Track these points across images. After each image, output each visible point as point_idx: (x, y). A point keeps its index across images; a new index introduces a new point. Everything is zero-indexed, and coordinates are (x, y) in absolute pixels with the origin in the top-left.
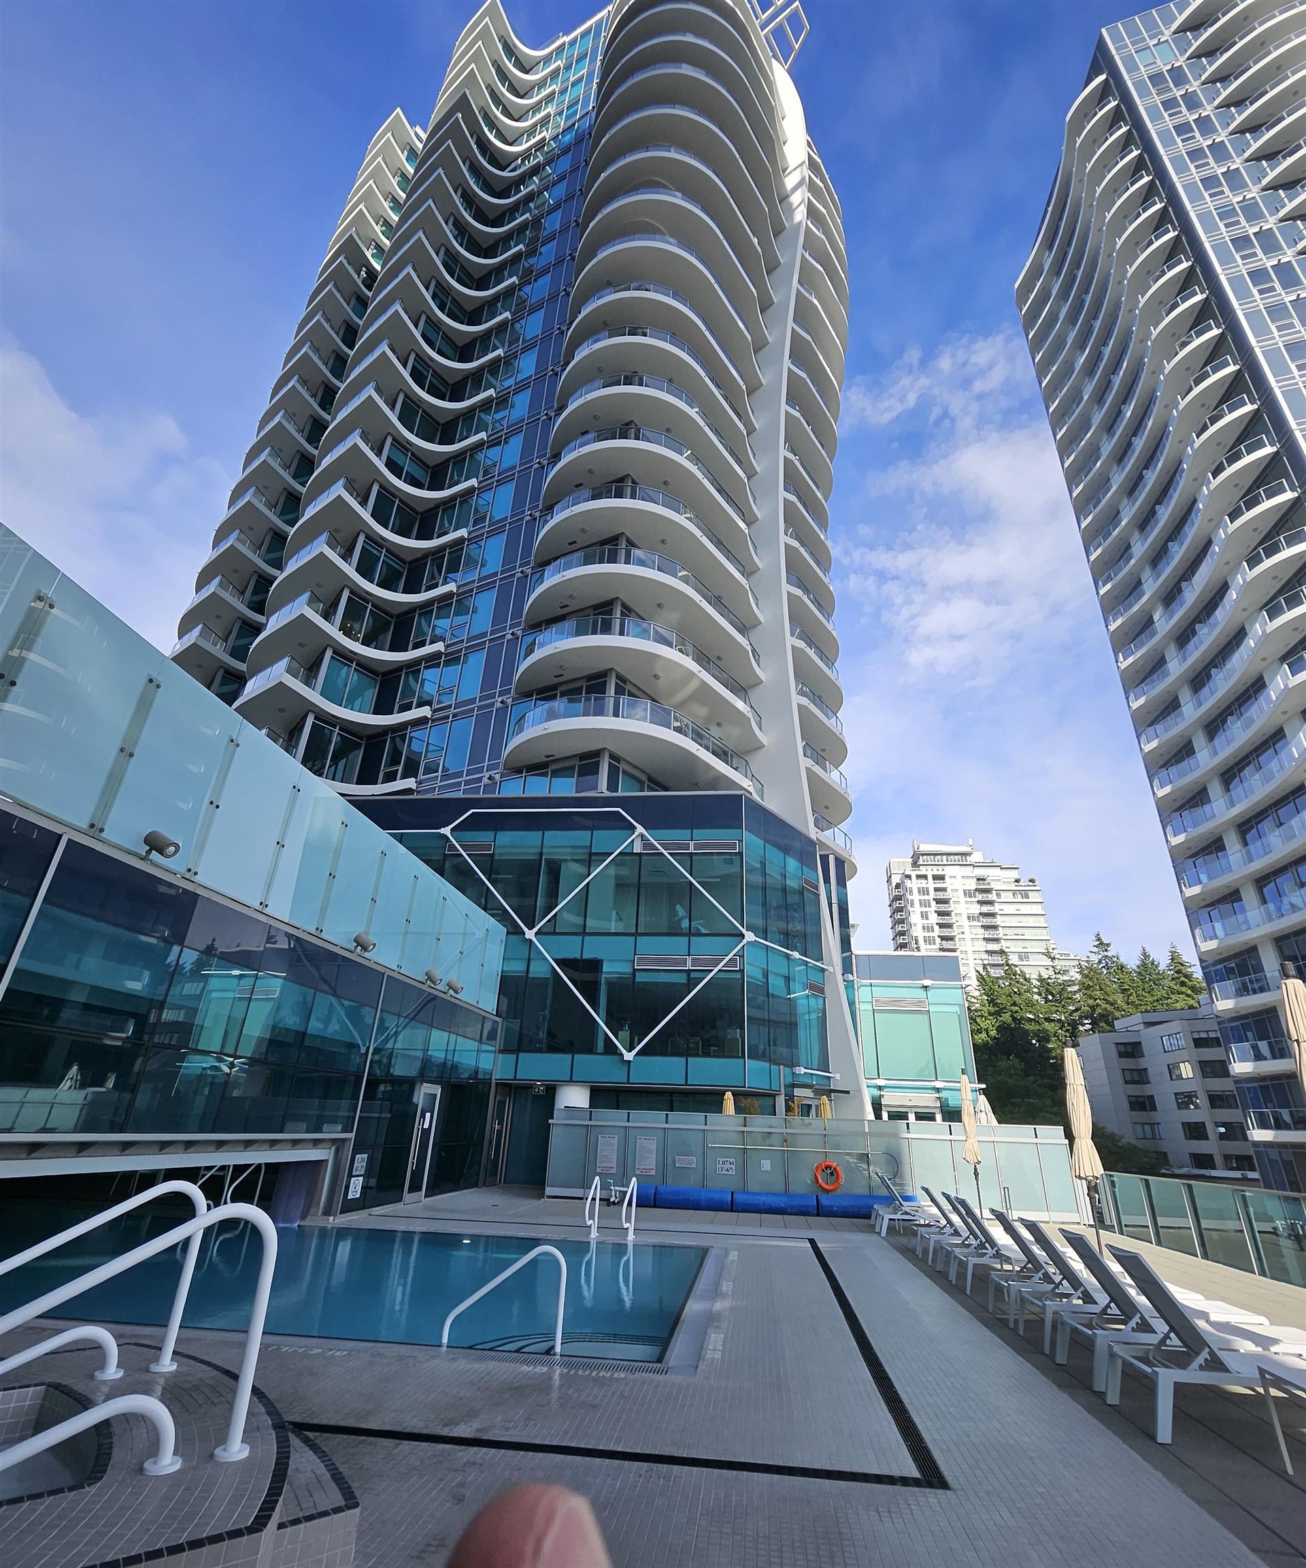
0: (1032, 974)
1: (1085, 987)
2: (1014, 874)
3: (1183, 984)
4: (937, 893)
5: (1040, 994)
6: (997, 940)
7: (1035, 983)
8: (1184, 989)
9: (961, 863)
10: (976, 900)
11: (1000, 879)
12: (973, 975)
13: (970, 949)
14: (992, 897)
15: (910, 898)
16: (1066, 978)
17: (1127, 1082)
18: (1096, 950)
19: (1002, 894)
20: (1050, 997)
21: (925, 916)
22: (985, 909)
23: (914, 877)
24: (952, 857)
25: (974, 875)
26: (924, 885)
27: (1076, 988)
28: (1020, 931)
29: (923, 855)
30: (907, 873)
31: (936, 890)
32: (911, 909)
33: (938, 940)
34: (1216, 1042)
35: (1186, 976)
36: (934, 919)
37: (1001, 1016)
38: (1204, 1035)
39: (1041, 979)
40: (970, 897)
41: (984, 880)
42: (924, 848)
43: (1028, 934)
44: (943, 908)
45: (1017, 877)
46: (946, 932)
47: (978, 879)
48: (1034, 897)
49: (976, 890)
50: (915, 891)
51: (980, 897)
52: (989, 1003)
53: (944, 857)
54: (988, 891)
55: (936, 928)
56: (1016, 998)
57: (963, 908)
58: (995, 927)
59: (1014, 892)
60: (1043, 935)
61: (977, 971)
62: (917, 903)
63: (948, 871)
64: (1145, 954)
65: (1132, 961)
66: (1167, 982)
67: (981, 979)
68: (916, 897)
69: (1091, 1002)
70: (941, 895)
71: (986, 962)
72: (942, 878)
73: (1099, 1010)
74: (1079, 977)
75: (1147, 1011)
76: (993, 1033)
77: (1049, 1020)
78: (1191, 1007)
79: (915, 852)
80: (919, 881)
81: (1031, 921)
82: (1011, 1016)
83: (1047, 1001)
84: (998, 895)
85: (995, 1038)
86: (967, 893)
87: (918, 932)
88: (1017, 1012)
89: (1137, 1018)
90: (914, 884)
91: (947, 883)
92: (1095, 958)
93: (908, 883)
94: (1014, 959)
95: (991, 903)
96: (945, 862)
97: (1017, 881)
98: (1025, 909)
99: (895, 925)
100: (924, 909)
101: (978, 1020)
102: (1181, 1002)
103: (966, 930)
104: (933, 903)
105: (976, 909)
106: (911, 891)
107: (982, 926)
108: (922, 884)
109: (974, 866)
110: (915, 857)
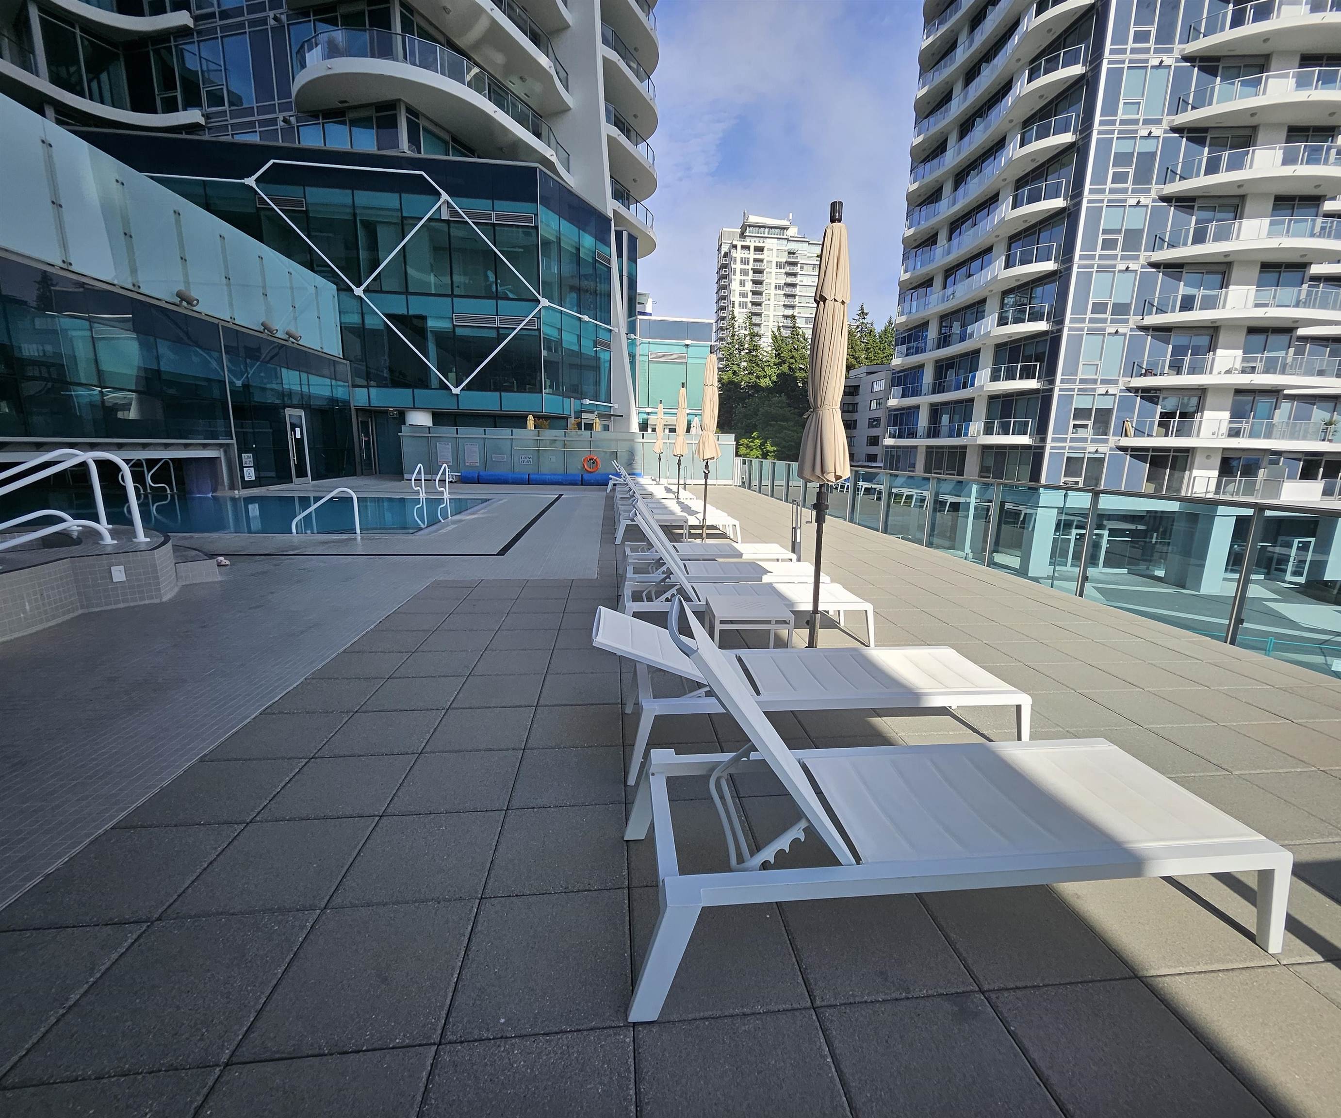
2: (817, 251)
4: (757, 263)
6: (793, 307)
9: (779, 236)
11: (806, 254)
12: (770, 334)
14: (797, 269)
15: (733, 266)
18: (858, 317)
24: (773, 230)
25: (787, 248)
26: (746, 256)
29: (750, 226)
31: (755, 260)
32: (733, 277)
33: (749, 305)
37: (781, 366)
40: (780, 268)
42: (753, 219)
44: (758, 277)
47: (789, 253)
50: (738, 260)
51: (788, 269)
52: (776, 356)
53: (767, 230)
54: (795, 264)
56: (795, 353)
58: (794, 296)
61: (773, 332)
62: (738, 272)
63: (768, 244)
64: (889, 323)
67: (774, 337)
68: (738, 266)
70: (758, 266)
71: (781, 324)
76: (774, 378)
79: (744, 222)
80: (743, 251)
82: (789, 366)
84: (802, 268)
85: (775, 382)
86: (779, 265)
87: (736, 298)
88: (792, 363)
90: (738, 254)
91: (765, 256)
92: (855, 324)
93: (734, 253)
94: (799, 323)
99: (719, 290)
100: (743, 278)
101: (766, 368)
103: (772, 297)
104: (751, 272)
105: (783, 280)
107: (784, 294)
108: (745, 254)
109: (788, 240)
110: (744, 228)
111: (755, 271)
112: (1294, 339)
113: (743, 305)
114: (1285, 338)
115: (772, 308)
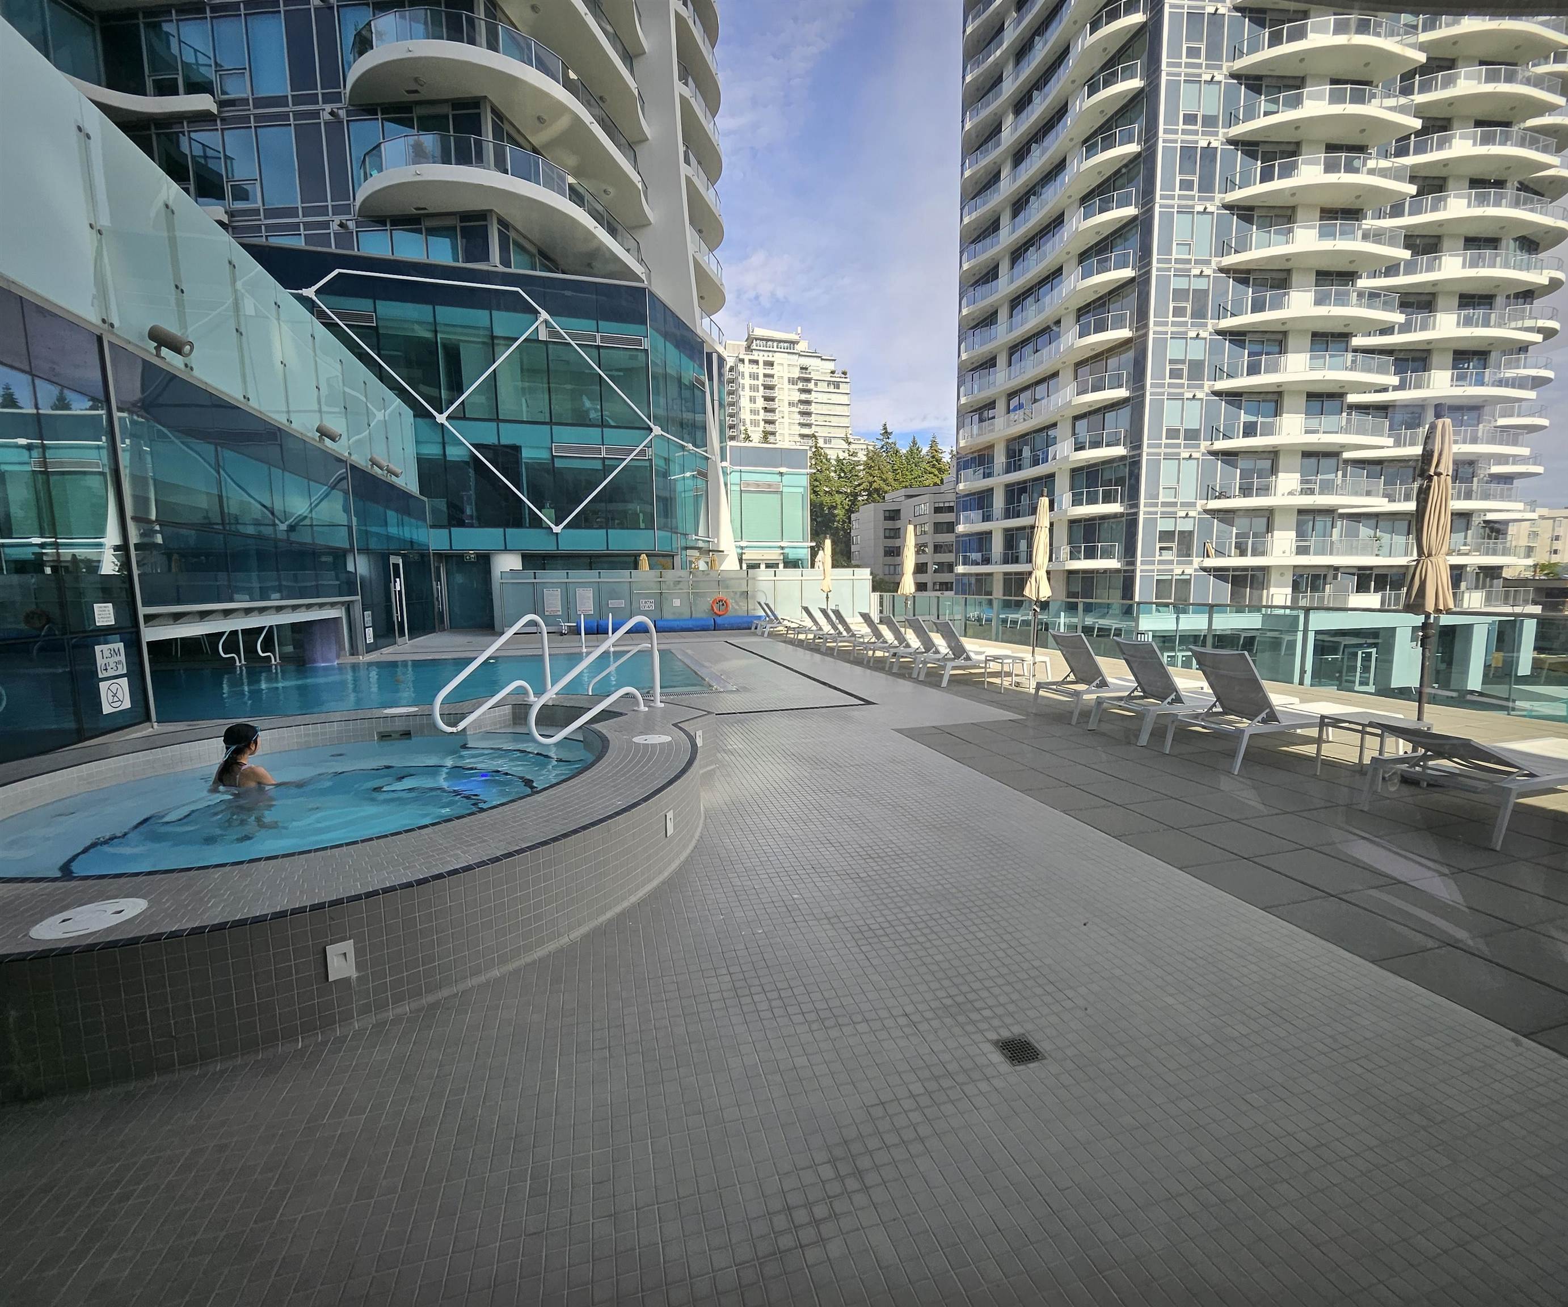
0: (832, 455)
1: (868, 467)
2: (831, 366)
3: (934, 466)
4: (767, 379)
5: (835, 472)
6: (809, 425)
7: (834, 462)
8: (933, 470)
9: (789, 351)
10: (797, 387)
11: (820, 369)
13: (786, 432)
14: (811, 386)
15: (741, 381)
16: (856, 459)
17: (886, 537)
18: (882, 437)
19: (819, 383)
20: (842, 475)
21: (753, 400)
22: (804, 397)
23: (747, 362)
24: (782, 344)
25: (798, 364)
27: (862, 467)
28: (827, 418)
29: (756, 339)
30: (741, 357)
31: (765, 376)
32: (742, 393)
33: (762, 423)
34: (950, 509)
35: (937, 461)
36: (760, 403)
38: (943, 505)
39: (838, 460)
40: (793, 384)
41: (806, 369)
42: (759, 332)
43: (835, 421)
44: (769, 393)
45: (833, 369)
46: (770, 416)
47: (802, 368)
48: (844, 388)
49: (799, 378)
50: (747, 375)
51: (800, 385)
53: (775, 344)
54: (808, 380)
55: (762, 412)
57: (786, 394)
58: (809, 414)
59: (829, 383)
60: (845, 421)
62: (747, 388)
63: (778, 358)
64: (914, 443)
65: (904, 448)
66: (924, 465)
68: (747, 381)
69: (871, 479)
70: (769, 381)
72: (770, 364)
73: (875, 485)
74: (865, 458)
75: (906, 487)
77: (838, 492)
78: (935, 484)
79: (750, 336)
80: (751, 366)
81: (838, 410)
83: (840, 477)
84: (816, 384)
86: (792, 381)
89: (901, 492)
90: (746, 369)
91: (776, 371)
92: (879, 445)
93: (741, 367)
94: (821, 443)
95: (809, 391)
96: (775, 349)
97: (833, 372)
98: (836, 398)
100: (753, 394)
102: (929, 479)
103: (786, 415)
104: (761, 388)
105: (797, 396)
106: (743, 376)
107: (800, 413)
108: (754, 369)
109: (800, 355)
110: (750, 340)
111: (767, 387)
112: (1341, 462)
113: (755, 423)
114: (1332, 461)
115: (786, 425)
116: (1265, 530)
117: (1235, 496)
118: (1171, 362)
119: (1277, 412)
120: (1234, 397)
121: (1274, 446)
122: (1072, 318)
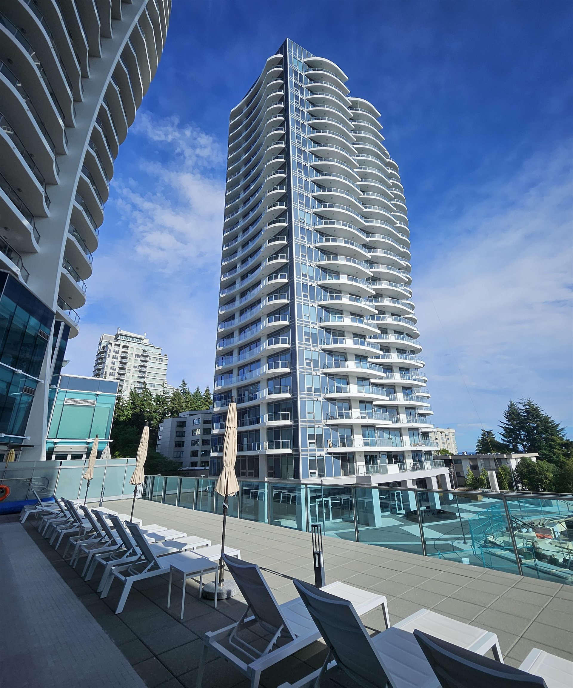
0: (154, 394)
1: (173, 400)
2: (160, 351)
5: (154, 401)
9: (138, 342)
10: (140, 359)
13: (130, 380)
14: (148, 359)
15: (108, 353)
17: (177, 436)
18: (182, 386)
19: (152, 359)
21: (113, 363)
22: (143, 364)
23: (113, 344)
24: (135, 339)
25: (142, 348)
26: (118, 349)
27: (170, 400)
28: (154, 375)
30: (111, 342)
31: (123, 352)
32: (107, 359)
33: (116, 374)
35: (209, 398)
36: (117, 364)
37: (135, 410)
38: (207, 420)
39: (157, 395)
40: (138, 357)
41: (146, 351)
43: (158, 377)
44: (123, 360)
45: (160, 353)
46: (122, 372)
47: (143, 351)
48: (165, 362)
49: (141, 355)
51: (142, 358)
53: (131, 338)
55: (118, 369)
58: (145, 372)
59: (157, 359)
60: (163, 378)
62: (111, 357)
64: (198, 389)
65: (192, 391)
68: (112, 354)
69: (173, 405)
71: (136, 386)
72: (127, 347)
73: (175, 409)
74: (172, 395)
75: (192, 410)
76: (129, 416)
77: (155, 412)
80: (115, 347)
82: (140, 410)
83: (157, 404)
85: (130, 419)
88: (143, 408)
89: (188, 412)
92: (180, 389)
98: (159, 366)
99: (97, 365)
100: (114, 360)
103: (131, 372)
104: (119, 358)
105: (139, 363)
106: (110, 350)
107: (139, 371)
109: (143, 345)
110: (118, 335)
111: (123, 357)
113: (112, 374)
115: (131, 377)
116: (350, 434)
117: (337, 419)
118: (306, 359)
119: (348, 384)
120: (331, 376)
121: (349, 397)
122: (265, 337)
